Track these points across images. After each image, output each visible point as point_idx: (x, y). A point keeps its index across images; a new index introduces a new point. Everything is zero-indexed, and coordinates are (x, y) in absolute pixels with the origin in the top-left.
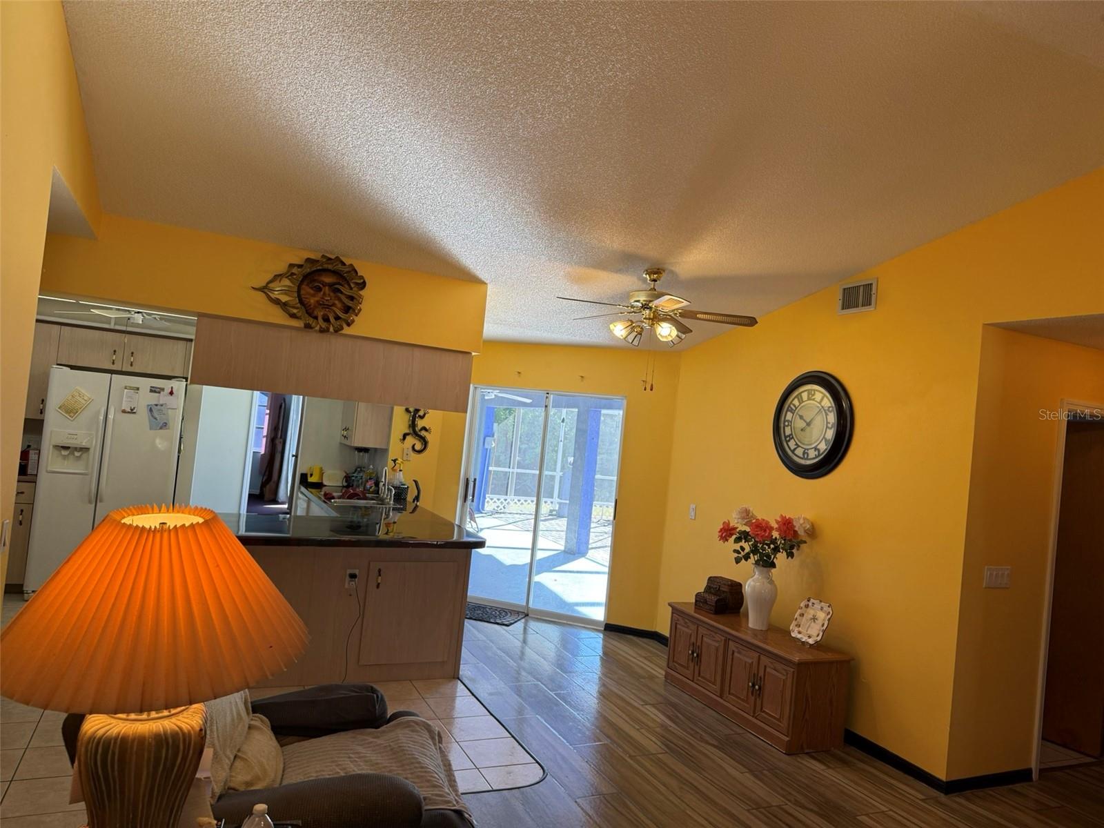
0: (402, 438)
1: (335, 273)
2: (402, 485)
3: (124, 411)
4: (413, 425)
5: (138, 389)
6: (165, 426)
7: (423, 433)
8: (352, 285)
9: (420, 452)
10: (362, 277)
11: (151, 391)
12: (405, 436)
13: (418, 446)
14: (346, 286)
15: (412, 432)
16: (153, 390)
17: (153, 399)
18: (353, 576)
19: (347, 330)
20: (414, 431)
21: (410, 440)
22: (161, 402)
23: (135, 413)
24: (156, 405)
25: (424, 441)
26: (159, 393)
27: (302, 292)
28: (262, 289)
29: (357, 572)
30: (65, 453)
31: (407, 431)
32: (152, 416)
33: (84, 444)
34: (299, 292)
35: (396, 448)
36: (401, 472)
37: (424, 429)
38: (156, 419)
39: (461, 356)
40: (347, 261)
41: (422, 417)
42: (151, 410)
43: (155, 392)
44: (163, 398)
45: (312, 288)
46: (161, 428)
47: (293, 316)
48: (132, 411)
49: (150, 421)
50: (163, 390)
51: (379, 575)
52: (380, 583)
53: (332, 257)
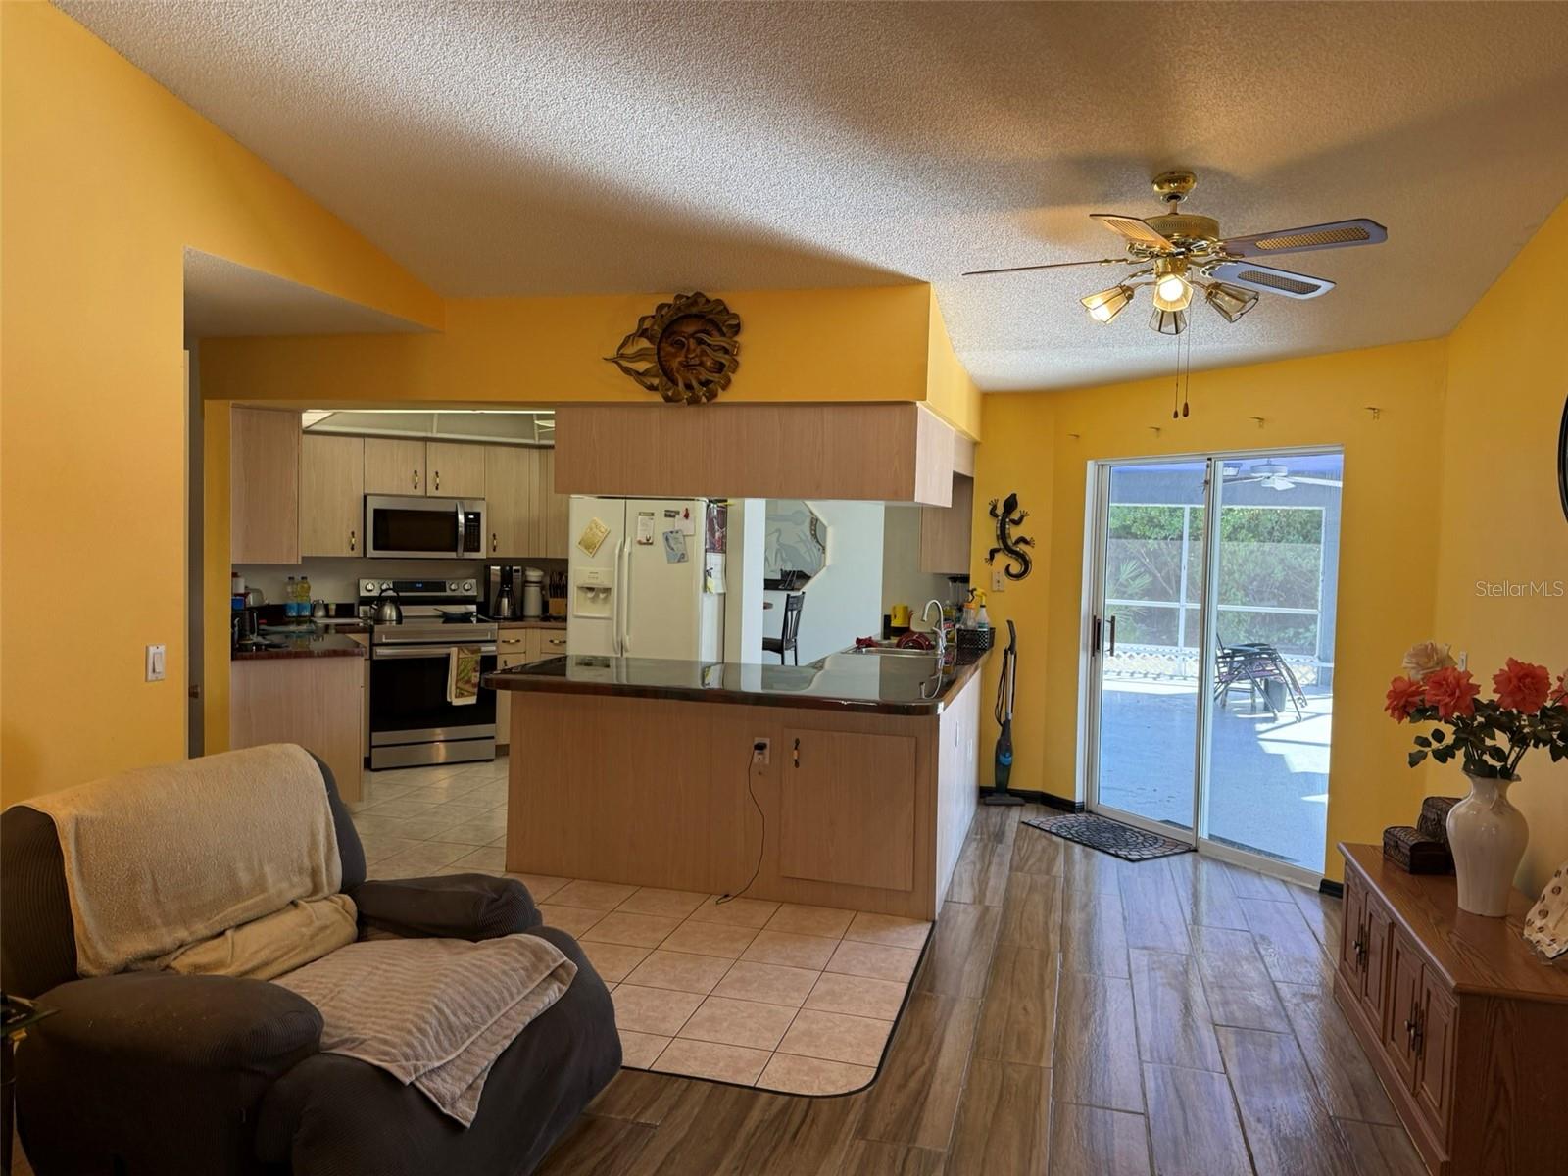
0: (988, 556)
1: (699, 316)
2: (980, 627)
3: (640, 543)
4: (1003, 536)
5: (652, 514)
6: (682, 558)
7: (1022, 547)
8: (724, 329)
9: (1018, 577)
10: (736, 316)
11: (666, 516)
12: (993, 552)
13: (1016, 568)
14: (715, 333)
15: (1002, 547)
16: (669, 514)
17: (668, 525)
18: (760, 747)
19: (723, 397)
20: (1005, 544)
21: (1002, 559)
22: (677, 529)
23: (651, 544)
24: (672, 532)
25: (1026, 562)
26: (674, 517)
27: (662, 353)
28: (614, 360)
29: (767, 741)
30: (590, 595)
31: (995, 545)
32: (670, 546)
33: (606, 584)
34: (658, 353)
35: (981, 575)
36: (984, 609)
37: (1022, 540)
38: (673, 549)
39: (897, 410)
40: (712, 296)
41: (1017, 523)
42: (667, 539)
43: (670, 516)
44: (679, 523)
45: (672, 345)
46: (679, 561)
47: (651, 388)
48: (648, 542)
49: (667, 552)
50: (678, 513)
51: (796, 748)
52: (799, 761)
53: (690, 294)
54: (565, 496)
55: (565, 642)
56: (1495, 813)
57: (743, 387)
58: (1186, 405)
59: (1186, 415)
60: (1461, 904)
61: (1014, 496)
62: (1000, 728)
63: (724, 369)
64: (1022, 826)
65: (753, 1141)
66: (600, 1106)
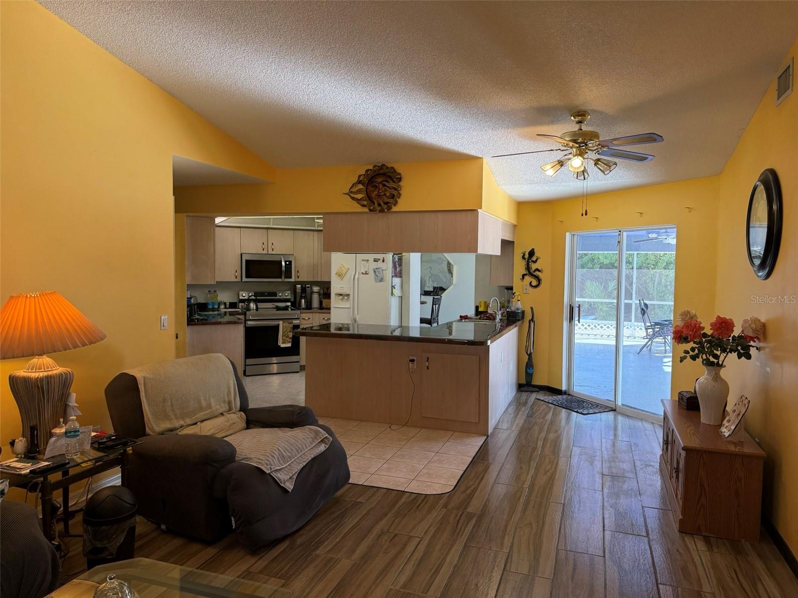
0: (521, 278)
1: (384, 174)
2: (517, 310)
3: (362, 273)
4: (528, 268)
5: (368, 261)
6: (382, 280)
7: (537, 273)
8: (395, 180)
9: (536, 287)
10: (400, 174)
11: (374, 261)
12: (524, 276)
13: (534, 283)
14: (391, 181)
15: (528, 273)
16: (376, 260)
17: (374, 265)
18: (412, 361)
19: (394, 209)
20: (529, 272)
21: (528, 279)
22: (379, 267)
23: (368, 274)
24: (377, 269)
25: (539, 280)
26: (378, 261)
27: (368, 191)
28: (347, 194)
29: (415, 358)
30: (341, 297)
31: (525, 273)
33: (348, 292)
34: (366, 191)
36: (519, 302)
37: (537, 270)
38: (377, 276)
39: (470, 212)
40: (389, 165)
41: (535, 262)
42: (375, 272)
43: (376, 261)
44: (380, 264)
45: (372, 187)
46: (380, 282)
47: (364, 206)
48: (366, 273)
49: (375, 278)
50: (379, 259)
51: (427, 361)
52: (429, 367)
53: (380, 165)
54: (329, 253)
55: (330, 319)
56: (714, 381)
57: (402, 205)
58: (586, 211)
59: (586, 215)
60: (702, 421)
61: (533, 250)
62: (528, 357)
63: (395, 197)
64: (536, 400)
65: (401, 508)
66: (342, 495)
